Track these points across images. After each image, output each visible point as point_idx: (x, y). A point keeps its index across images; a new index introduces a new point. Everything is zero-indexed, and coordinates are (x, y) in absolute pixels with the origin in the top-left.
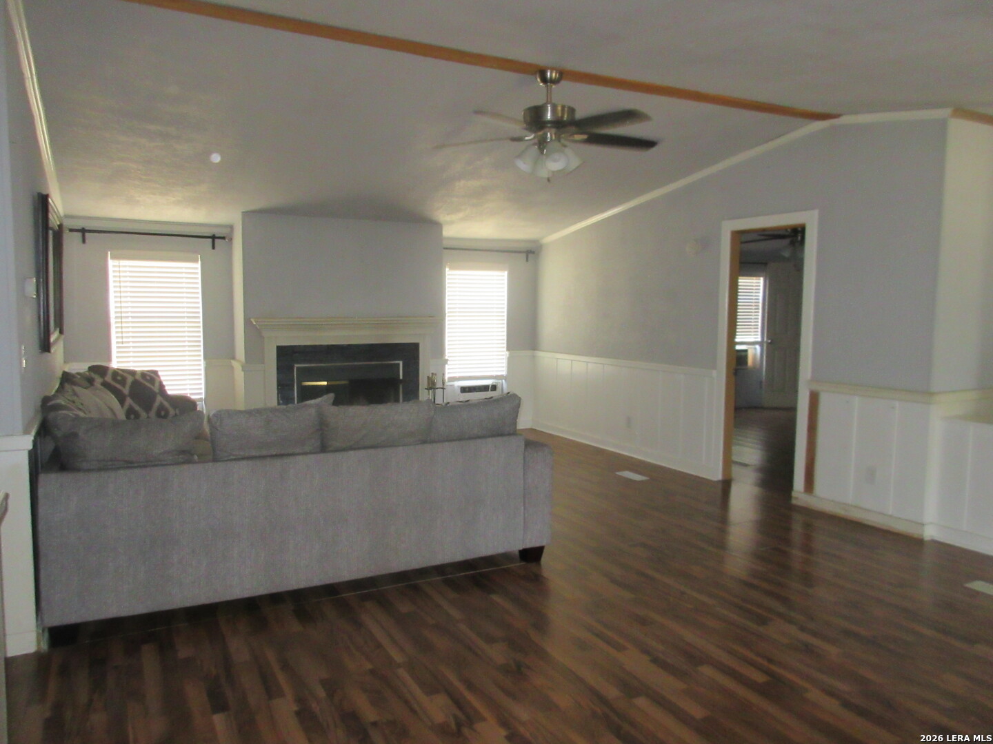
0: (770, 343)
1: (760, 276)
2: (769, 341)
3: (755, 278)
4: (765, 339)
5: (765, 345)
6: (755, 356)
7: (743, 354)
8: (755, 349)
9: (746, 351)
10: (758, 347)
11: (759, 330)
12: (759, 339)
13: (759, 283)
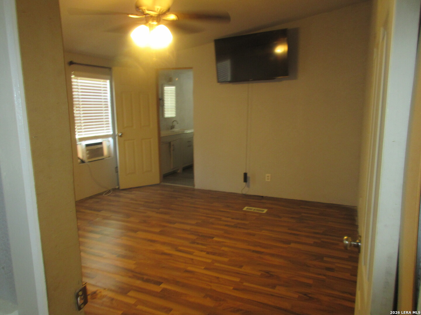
0: (121, 136)
1: (107, 79)
2: (120, 134)
3: (102, 80)
4: (116, 133)
5: (117, 138)
6: (109, 147)
7: (99, 146)
8: (109, 141)
9: (101, 143)
10: (111, 140)
11: (111, 125)
12: (111, 133)
13: (106, 85)
